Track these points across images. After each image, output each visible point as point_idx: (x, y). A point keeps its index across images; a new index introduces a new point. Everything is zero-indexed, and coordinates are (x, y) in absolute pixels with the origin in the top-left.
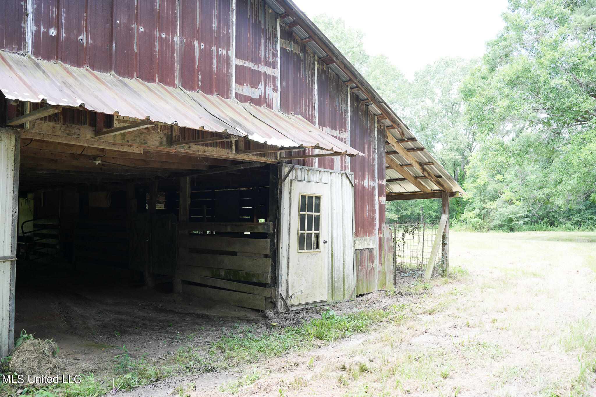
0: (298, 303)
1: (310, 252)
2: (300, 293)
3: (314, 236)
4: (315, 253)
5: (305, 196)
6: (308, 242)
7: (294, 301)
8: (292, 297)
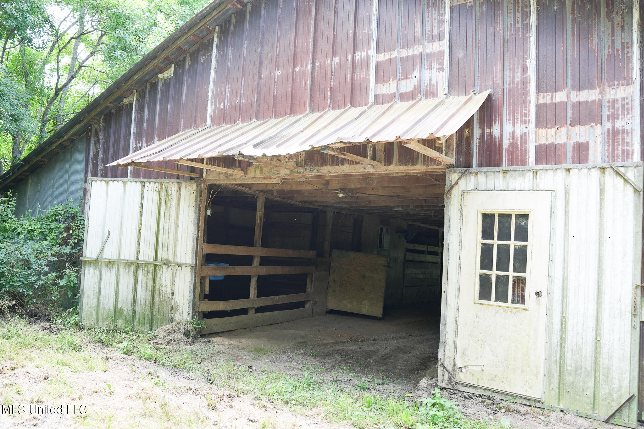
0: (474, 383)
1: (502, 307)
2: (479, 369)
3: (514, 281)
4: (514, 310)
5: (493, 215)
6: (500, 289)
7: (465, 377)
8: (463, 370)
